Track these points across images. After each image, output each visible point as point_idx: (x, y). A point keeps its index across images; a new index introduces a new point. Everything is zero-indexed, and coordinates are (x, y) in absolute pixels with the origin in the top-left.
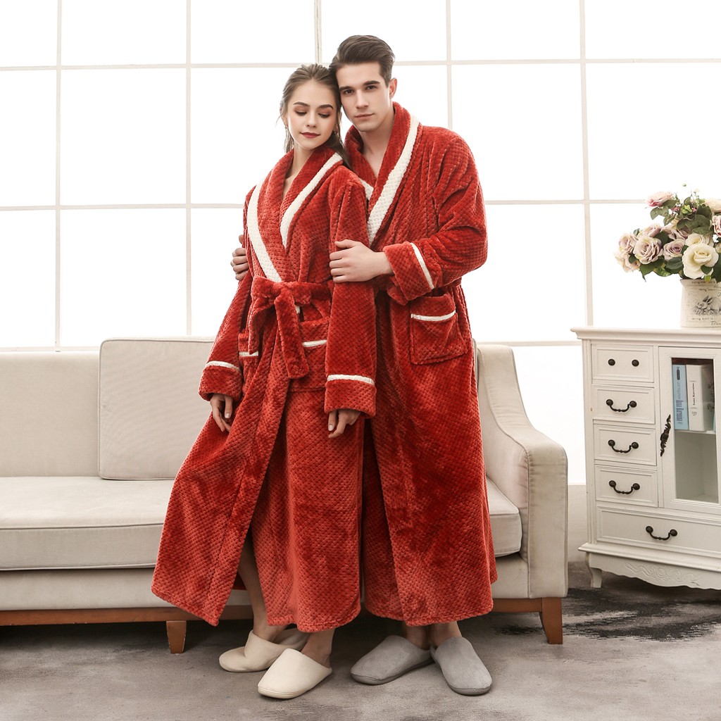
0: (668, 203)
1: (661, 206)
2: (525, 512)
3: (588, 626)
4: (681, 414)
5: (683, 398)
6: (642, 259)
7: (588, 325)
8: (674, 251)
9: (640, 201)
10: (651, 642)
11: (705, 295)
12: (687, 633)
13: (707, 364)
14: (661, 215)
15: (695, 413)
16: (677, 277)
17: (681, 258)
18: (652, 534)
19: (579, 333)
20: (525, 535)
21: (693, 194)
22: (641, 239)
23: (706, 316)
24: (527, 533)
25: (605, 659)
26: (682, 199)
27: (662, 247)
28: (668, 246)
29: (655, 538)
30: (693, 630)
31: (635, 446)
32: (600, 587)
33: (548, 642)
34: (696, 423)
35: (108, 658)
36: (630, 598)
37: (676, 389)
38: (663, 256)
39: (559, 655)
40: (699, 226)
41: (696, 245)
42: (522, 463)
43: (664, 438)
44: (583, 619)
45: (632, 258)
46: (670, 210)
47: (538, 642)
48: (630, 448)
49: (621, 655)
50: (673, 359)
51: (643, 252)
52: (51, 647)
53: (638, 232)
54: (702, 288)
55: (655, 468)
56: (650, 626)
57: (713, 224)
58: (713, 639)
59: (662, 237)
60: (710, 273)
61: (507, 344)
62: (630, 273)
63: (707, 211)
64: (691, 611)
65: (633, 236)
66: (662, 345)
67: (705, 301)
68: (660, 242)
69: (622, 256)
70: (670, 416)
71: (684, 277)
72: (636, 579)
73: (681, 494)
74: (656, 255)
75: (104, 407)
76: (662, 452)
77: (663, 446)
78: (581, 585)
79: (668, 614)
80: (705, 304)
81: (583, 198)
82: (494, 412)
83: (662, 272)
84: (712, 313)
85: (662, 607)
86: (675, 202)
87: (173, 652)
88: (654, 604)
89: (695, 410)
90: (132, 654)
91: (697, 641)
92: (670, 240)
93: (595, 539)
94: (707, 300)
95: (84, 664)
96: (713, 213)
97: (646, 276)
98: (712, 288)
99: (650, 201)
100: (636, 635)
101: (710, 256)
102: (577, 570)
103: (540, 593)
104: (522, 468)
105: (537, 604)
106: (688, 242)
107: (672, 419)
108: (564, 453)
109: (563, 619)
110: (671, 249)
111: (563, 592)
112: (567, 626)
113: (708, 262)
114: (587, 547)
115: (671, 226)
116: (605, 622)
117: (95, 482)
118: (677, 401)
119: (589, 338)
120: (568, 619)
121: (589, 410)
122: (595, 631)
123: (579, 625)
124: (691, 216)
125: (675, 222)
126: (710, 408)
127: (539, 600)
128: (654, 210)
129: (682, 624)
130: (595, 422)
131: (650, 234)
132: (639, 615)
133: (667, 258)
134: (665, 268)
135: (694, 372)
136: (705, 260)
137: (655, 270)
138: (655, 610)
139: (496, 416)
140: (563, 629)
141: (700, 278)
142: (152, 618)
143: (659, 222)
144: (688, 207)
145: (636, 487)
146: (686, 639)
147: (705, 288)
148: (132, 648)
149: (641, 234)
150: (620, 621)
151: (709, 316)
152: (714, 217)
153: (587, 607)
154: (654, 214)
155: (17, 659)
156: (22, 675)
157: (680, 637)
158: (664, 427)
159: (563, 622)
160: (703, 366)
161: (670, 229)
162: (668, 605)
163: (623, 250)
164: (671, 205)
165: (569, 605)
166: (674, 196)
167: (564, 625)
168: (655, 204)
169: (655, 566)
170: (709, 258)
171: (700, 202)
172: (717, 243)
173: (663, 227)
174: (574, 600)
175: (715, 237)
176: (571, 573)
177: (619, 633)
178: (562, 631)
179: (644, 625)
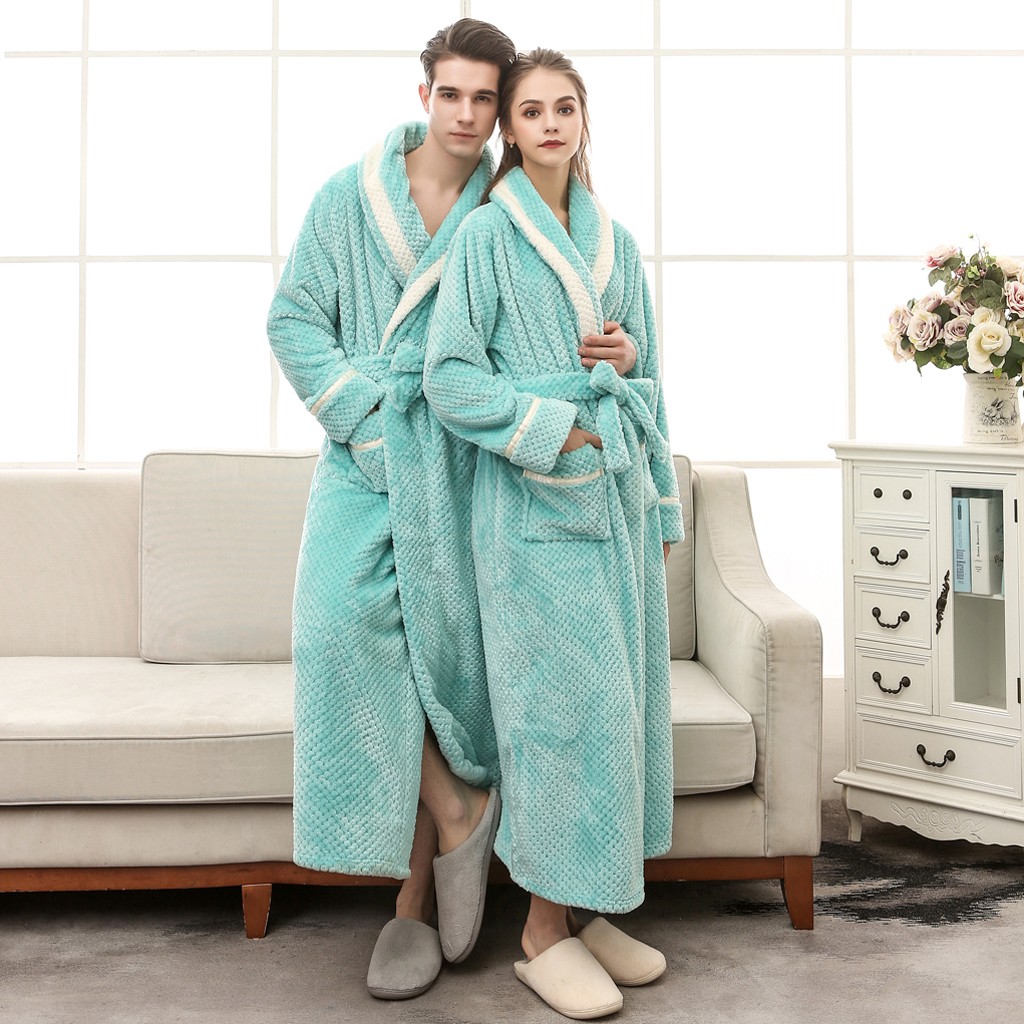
0: (950, 263)
1: (941, 266)
2: (762, 720)
3: (845, 901)
4: (962, 569)
5: (965, 545)
6: (918, 343)
7: (850, 439)
8: (957, 332)
9: (915, 259)
10: (921, 927)
11: (995, 396)
12: (965, 913)
13: (994, 496)
14: (942, 279)
15: (979, 569)
16: (959, 370)
17: (965, 342)
18: (925, 756)
19: (838, 449)
20: (760, 758)
21: (982, 249)
22: (917, 314)
23: (994, 428)
24: (764, 755)
25: (865, 954)
26: (968, 256)
27: (942, 327)
28: (950, 325)
29: (928, 763)
30: (972, 909)
31: (905, 617)
32: (859, 840)
33: (793, 926)
34: (981, 585)
35: (156, 945)
36: (896, 858)
37: (956, 533)
38: (943, 340)
39: (809, 947)
40: (988, 297)
41: (984, 325)
42: (758, 644)
43: (941, 605)
44: (838, 890)
45: (905, 341)
46: (952, 272)
47: (778, 927)
48: (899, 621)
49: (884, 948)
50: (953, 489)
51: (919, 333)
52: (72, 926)
53: (913, 304)
54: (991, 386)
55: (928, 653)
56: (920, 902)
57: (1006, 294)
58: (997, 925)
59: (943, 311)
60: (1001, 365)
61: (739, 464)
62: (902, 362)
63: (999, 275)
64: (969, 879)
65: (907, 309)
66: (940, 469)
67: (993, 405)
68: (940, 318)
69: (893, 338)
70: (948, 573)
71: (969, 371)
72: (903, 828)
73: (960, 694)
74: (934, 337)
75: (148, 551)
76: (939, 626)
77: (939, 618)
78: (835, 837)
79: (942, 884)
80: (994, 409)
81: (845, 253)
82: (718, 564)
83: (942, 363)
84: (1001, 424)
85: (935, 873)
86: (960, 260)
87: (250, 936)
88: (926, 868)
89: (978, 564)
90: (190, 938)
91: (976, 927)
92: (952, 317)
93: (855, 764)
94: (996, 404)
95: (121, 953)
96: (1006, 278)
97: (921, 369)
98: (1003, 386)
99: (928, 259)
100: (902, 917)
101: (1001, 339)
102: (833, 813)
103: (782, 849)
104: (759, 652)
105: (778, 866)
106: (974, 320)
107: (950, 577)
108: (818, 629)
109: (814, 891)
110: (953, 329)
111: (814, 848)
112: (819, 901)
113: (998, 349)
114: (847, 776)
115: (953, 297)
116: (865, 896)
117: (134, 667)
118: (957, 550)
119: (851, 456)
120: (821, 891)
121: (849, 562)
122: (853, 910)
123: (833, 900)
124: (978, 281)
125: (959, 289)
127: (781, 859)
128: (933, 272)
129: (959, 900)
130: (857, 580)
131: (928, 306)
132: (908, 885)
133: (948, 343)
134: (945, 356)
135: (979, 507)
136: (994, 347)
137: (933, 359)
138: (917, 877)
139: (721, 569)
140: (815, 906)
141: (988, 372)
142: (220, 881)
143: (939, 290)
144: (974, 269)
145: (906, 682)
146: (964, 924)
147: (994, 386)
148: (190, 930)
149: (917, 307)
150: (883, 894)
151: (999, 428)
152: (1007, 283)
153: (843, 872)
154: (933, 279)
155: (23, 944)
156: (32, 969)
157: (957, 920)
158: (941, 588)
159: (815, 895)
160: (990, 500)
161: (952, 299)
162: (942, 869)
163: (894, 330)
164: (954, 265)
165: (822, 868)
166: (958, 252)
167: (815, 900)
168: (934, 264)
169: (927, 808)
170: (998, 344)
171: (990, 261)
172: (1010, 321)
173: (944, 298)
174: (828, 860)
175: (1008, 312)
176: (822, 817)
177: (882, 913)
178: (812, 910)
179: (913, 901)
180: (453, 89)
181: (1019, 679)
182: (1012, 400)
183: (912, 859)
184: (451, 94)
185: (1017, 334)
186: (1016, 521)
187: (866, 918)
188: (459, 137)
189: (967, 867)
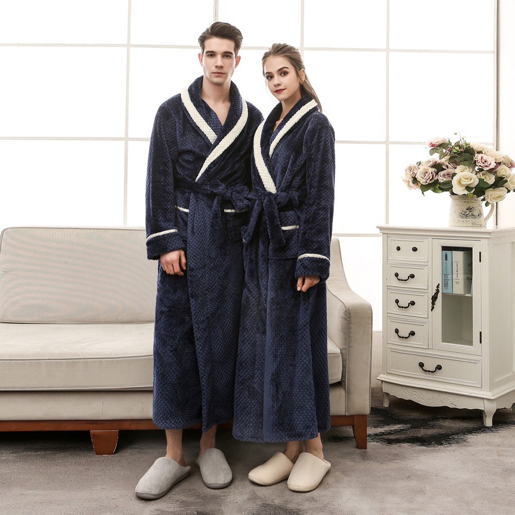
0: (442, 145)
1: (437, 147)
2: (343, 351)
3: (381, 435)
4: (447, 283)
5: (449, 272)
6: (422, 181)
7: (386, 223)
8: (446, 177)
9: (422, 143)
10: (420, 448)
11: (468, 205)
12: (447, 441)
13: (468, 251)
14: (437, 153)
15: (458, 283)
16: (448, 193)
17: (451, 181)
18: (423, 368)
19: (381, 229)
20: (344, 369)
21: (462, 139)
22: (422, 168)
23: (468, 220)
24: (346, 368)
25: (390, 461)
26: (453, 142)
27: (437, 174)
28: (442, 173)
29: (426, 371)
30: (451, 439)
31: (413, 303)
32: (388, 406)
33: (357, 447)
34: (458, 289)
36: (405, 415)
37: (444, 267)
38: (438, 180)
39: (365, 457)
40: (465, 161)
41: (462, 173)
42: (343, 315)
43: (434, 298)
44: (380, 430)
45: (415, 180)
46: (444, 150)
47: (350, 448)
48: (409, 305)
49: (399, 457)
50: (442, 247)
51: (423, 177)
53: (420, 164)
54: (465, 201)
55: (426, 320)
56: (419, 435)
57: (476, 160)
58: (465, 446)
59: (438, 167)
60: (472, 192)
62: (413, 190)
63: (472, 151)
64: (449, 425)
65: (416, 166)
66: (434, 237)
67: (467, 209)
68: (436, 170)
69: (408, 179)
70: (439, 284)
71: (453, 194)
72: (410, 401)
73: (445, 339)
74: (432, 178)
76: (433, 308)
77: (433, 303)
78: (378, 405)
79: (433, 427)
80: (468, 211)
81: (385, 141)
83: (437, 190)
84: (472, 218)
85: (428, 422)
86: (448, 144)
88: (423, 419)
89: (457, 281)
91: (454, 447)
92: (444, 169)
93: (386, 371)
94: (469, 209)
96: (476, 152)
97: (424, 193)
98: (474, 201)
99: (429, 143)
100: (409, 442)
101: (472, 180)
102: (377, 394)
103: (353, 412)
104: (343, 320)
105: (351, 419)
106: (457, 171)
107: (440, 286)
108: (371, 309)
109: (367, 431)
110: (444, 175)
111: (367, 411)
112: (370, 435)
113: (471, 184)
114: (383, 377)
115: (444, 160)
116: (390, 433)
118: (445, 274)
119: (387, 232)
120: (371, 431)
121: (385, 279)
122: (385, 440)
123: (376, 435)
124: (460, 154)
125: (447, 157)
126: (469, 280)
127: (352, 417)
128: (432, 149)
129: (443, 434)
130: (388, 287)
131: (428, 165)
132: (411, 428)
133: (440, 181)
134: (439, 187)
135: (459, 256)
136: (468, 183)
137: (432, 188)
138: (424, 424)
140: (368, 437)
141: (465, 195)
143: (436, 157)
144: (457, 148)
145: (412, 333)
146: (446, 446)
147: (468, 201)
149: (422, 165)
150: (398, 432)
151: (470, 220)
152: (476, 155)
153: (380, 421)
154: (432, 152)
157: (441, 444)
158: (434, 292)
159: (367, 433)
160: (465, 252)
161: (443, 162)
162: (433, 420)
163: (408, 175)
164: (445, 146)
165: (371, 419)
166: (448, 140)
167: (368, 435)
168: (433, 145)
169: (425, 392)
170: (471, 182)
171: (467, 144)
172: (478, 172)
173: (439, 161)
174: (374, 416)
175: (477, 168)
176: (372, 396)
177: (398, 441)
178: (366, 440)
179: (415, 435)
180: (212, 52)
181: (481, 333)
182: (479, 208)
183: (415, 415)
184: (212, 54)
185: (482, 177)
186: (480, 261)
187: (390, 443)
188: (217, 74)
189: (448, 419)
